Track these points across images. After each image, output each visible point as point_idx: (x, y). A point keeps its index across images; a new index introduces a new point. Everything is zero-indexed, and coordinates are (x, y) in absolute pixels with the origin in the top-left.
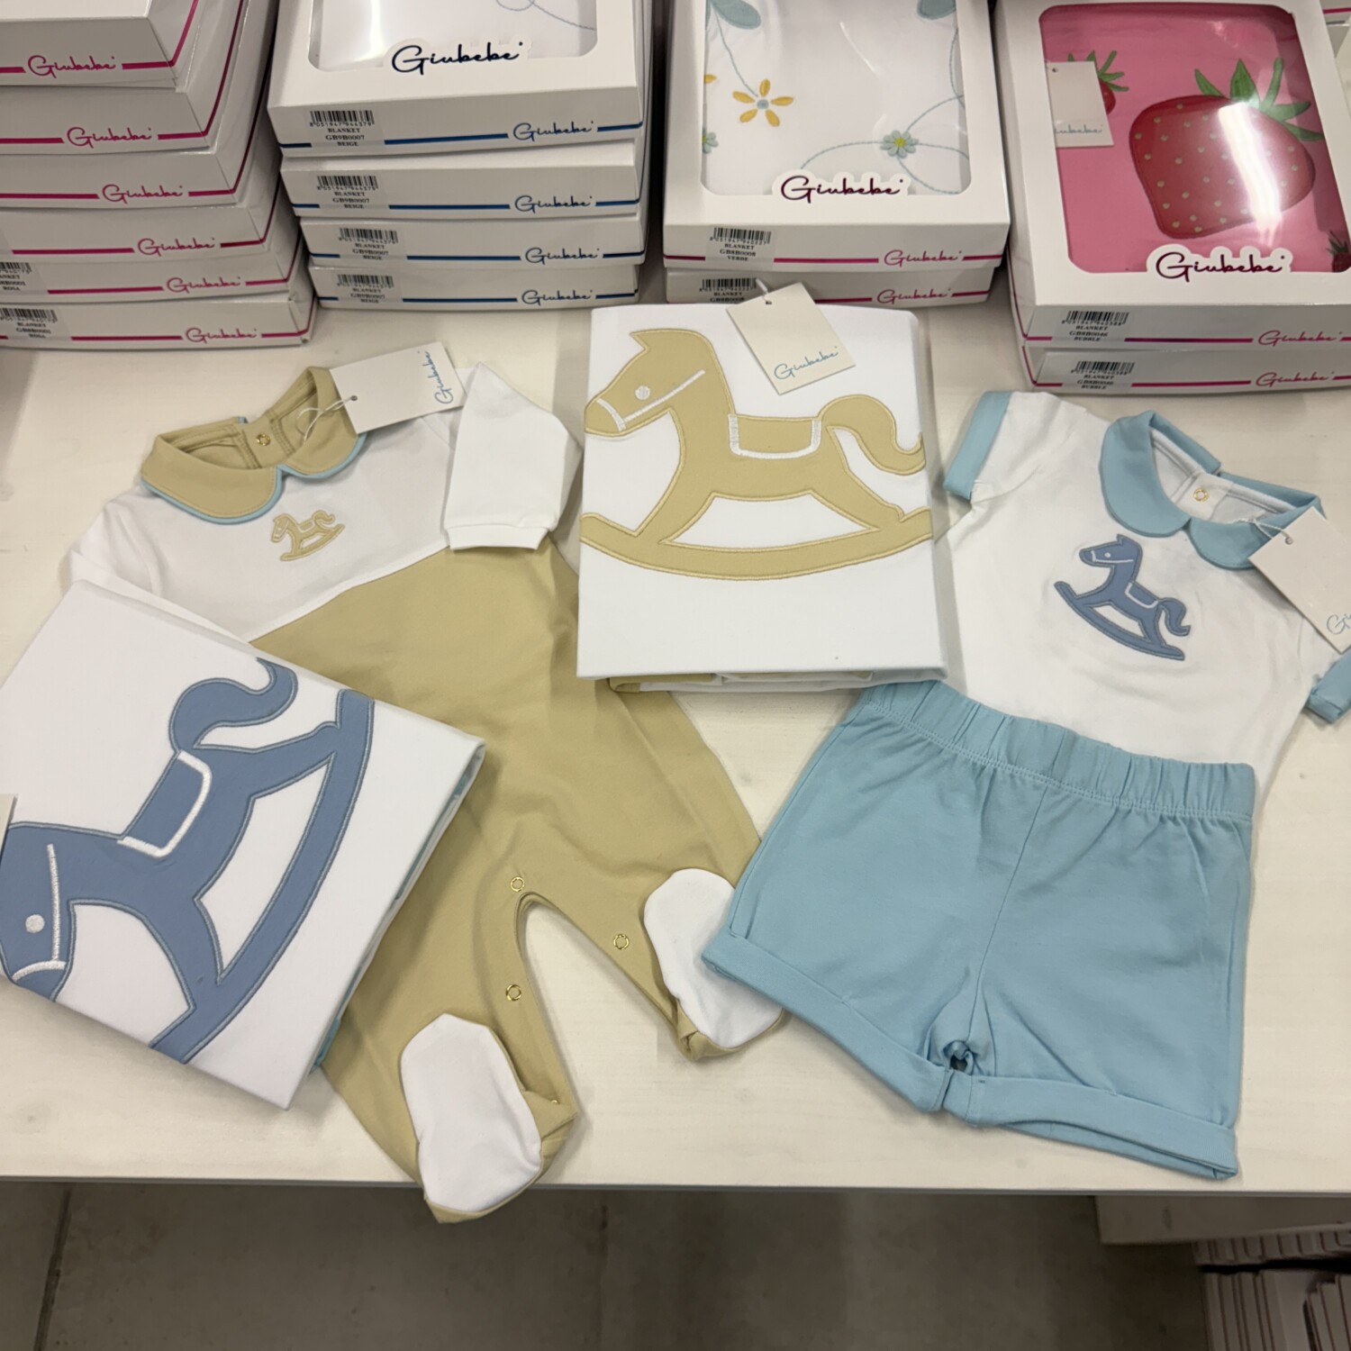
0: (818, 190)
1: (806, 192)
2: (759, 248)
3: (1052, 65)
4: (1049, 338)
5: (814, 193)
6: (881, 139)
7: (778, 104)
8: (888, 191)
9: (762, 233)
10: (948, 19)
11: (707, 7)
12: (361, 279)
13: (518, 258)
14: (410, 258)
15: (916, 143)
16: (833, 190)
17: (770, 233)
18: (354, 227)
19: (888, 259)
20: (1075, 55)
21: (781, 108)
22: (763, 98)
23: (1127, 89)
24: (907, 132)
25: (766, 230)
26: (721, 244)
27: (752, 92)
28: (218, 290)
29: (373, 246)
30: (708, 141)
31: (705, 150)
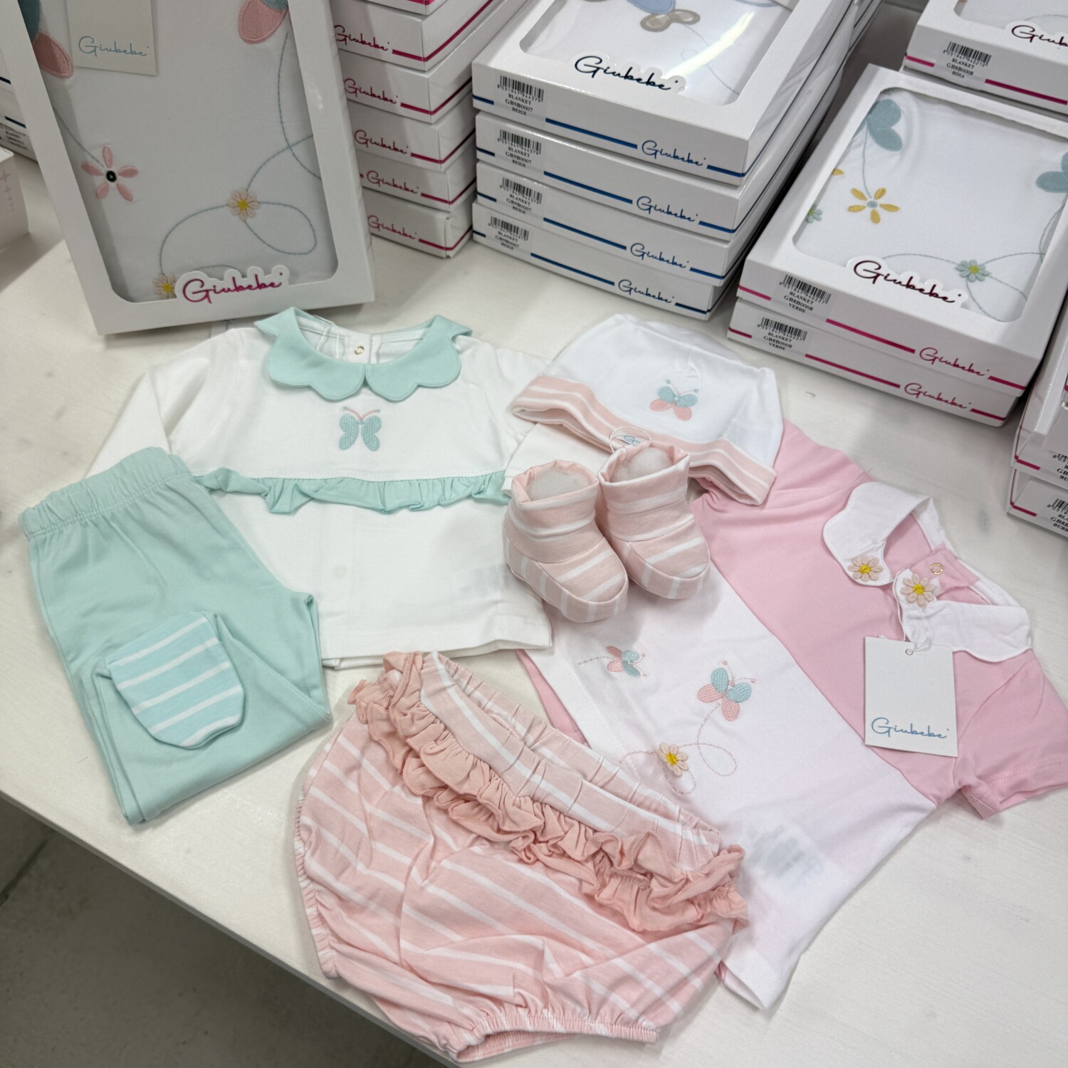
0: (886, 277)
1: (874, 275)
2: (817, 304)
4: (1037, 468)
5: (881, 278)
6: (958, 262)
7: (885, 209)
8: (945, 299)
9: (824, 293)
10: (1060, 196)
11: (863, 124)
12: (506, 226)
13: (624, 248)
14: (545, 219)
15: (986, 274)
16: (898, 281)
17: (831, 296)
18: (514, 181)
19: (924, 354)
21: (886, 212)
22: (875, 201)
24: (983, 265)
25: (828, 292)
26: (787, 291)
27: (868, 194)
28: (402, 191)
29: (523, 201)
30: (813, 214)
31: (807, 220)
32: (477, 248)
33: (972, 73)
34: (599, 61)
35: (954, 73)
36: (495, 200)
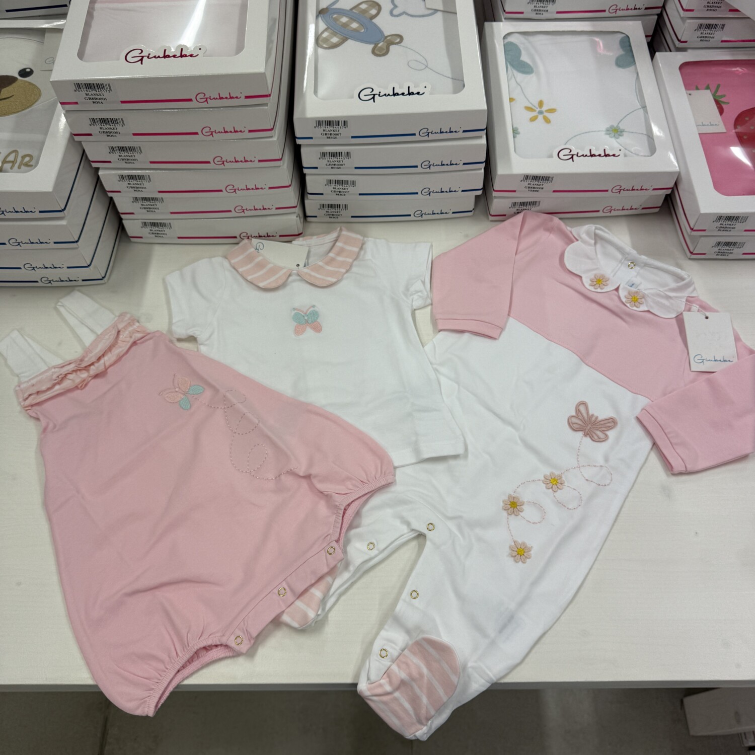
0: (577, 155)
1: (571, 156)
2: (546, 185)
3: (689, 92)
4: (704, 230)
5: (575, 157)
6: (604, 129)
7: (549, 113)
8: (614, 155)
9: (549, 177)
10: (632, 68)
11: (506, 64)
12: (332, 206)
13: (417, 193)
14: (360, 194)
15: (622, 131)
16: (585, 155)
17: (553, 177)
18: (334, 179)
19: (614, 191)
20: (699, 87)
21: (552, 114)
22: (541, 109)
23: (728, 103)
24: (617, 126)
25: (551, 176)
26: (526, 184)
27: (535, 107)
28: (262, 211)
29: (342, 189)
30: (515, 132)
31: (514, 137)
32: (313, 225)
33: (547, 11)
34: (371, 90)
35: (536, 14)
36: (322, 194)
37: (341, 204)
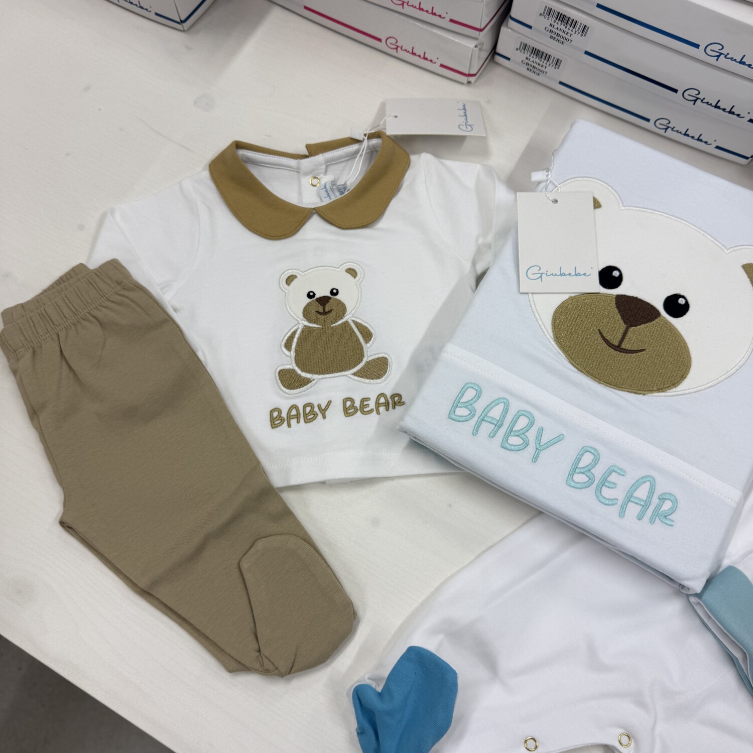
12: (536, 52)
13: (675, 91)
14: (587, 53)
18: (558, 10)
29: (564, 32)
36: (530, 27)
37: (553, 56)
